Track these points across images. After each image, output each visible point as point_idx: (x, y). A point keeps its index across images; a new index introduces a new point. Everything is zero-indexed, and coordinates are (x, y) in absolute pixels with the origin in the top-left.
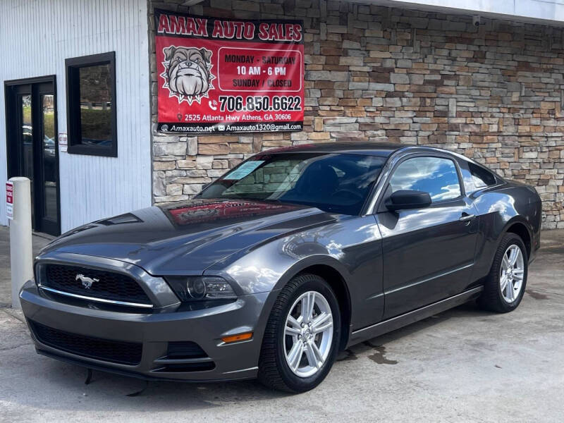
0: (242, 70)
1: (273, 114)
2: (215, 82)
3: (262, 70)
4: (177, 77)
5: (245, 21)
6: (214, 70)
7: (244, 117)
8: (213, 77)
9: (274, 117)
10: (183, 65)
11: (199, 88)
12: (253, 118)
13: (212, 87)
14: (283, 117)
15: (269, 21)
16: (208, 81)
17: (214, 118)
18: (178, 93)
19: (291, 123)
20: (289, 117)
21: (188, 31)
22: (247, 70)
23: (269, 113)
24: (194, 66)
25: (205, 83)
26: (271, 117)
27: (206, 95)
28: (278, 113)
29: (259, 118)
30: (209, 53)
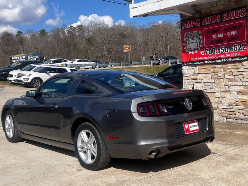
0: (215, 36)
1: (230, 53)
2: (203, 44)
3: (224, 35)
4: (188, 44)
5: (216, 14)
6: (203, 39)
7: (216, 57)
8: (202, 42)
9: (231, 55)
10: (190, 39)
11: (196, 47)
12: (220, 56)
13: (201, 46)
14: (235, 55)
15: (227, 12)
16: (200, 44)
17: (203, 58)
18: (189, 50)
19: (240, 57)
20: (239, 54)
21: (192, 26)
22: (217, 36)
23: (228, 53)
24: (195, 38)
25: (199, 45)
26: (229, 55)
27: (199, 49)
28: (233, 53)
29: (224, 56)
30: (200, 32)
